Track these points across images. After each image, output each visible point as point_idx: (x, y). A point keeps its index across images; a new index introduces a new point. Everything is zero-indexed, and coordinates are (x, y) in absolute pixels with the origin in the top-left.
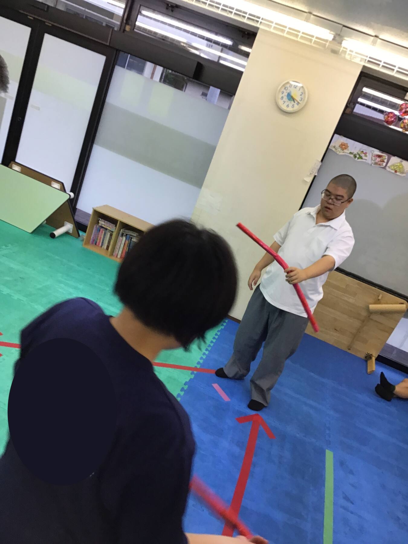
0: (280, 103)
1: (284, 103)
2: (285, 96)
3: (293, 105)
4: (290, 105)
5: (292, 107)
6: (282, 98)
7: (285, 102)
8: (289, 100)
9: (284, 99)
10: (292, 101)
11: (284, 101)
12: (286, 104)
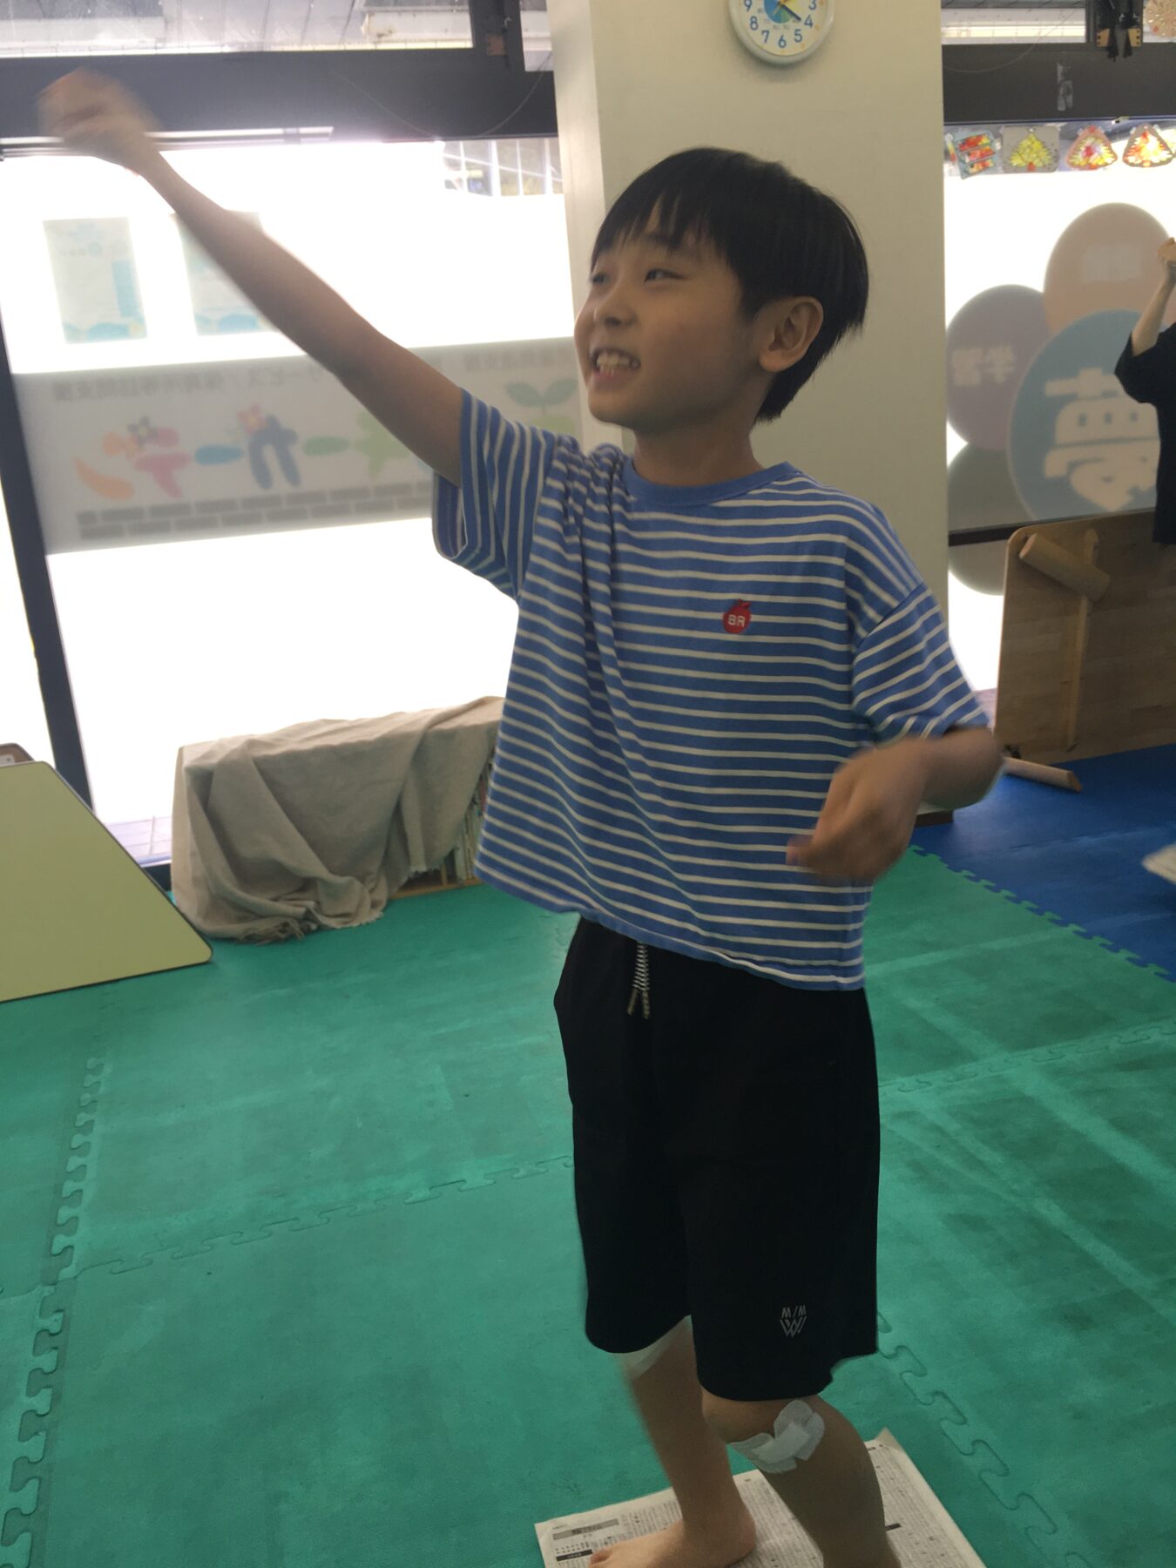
0: (755, 39)
1: (766, 41)
2: (759, 11)
3: (797, 32)
4: (789, 37)
5: (797, 41)
6: (754, 21)
7: (768, 32)
8: (777, 19)
9: (762, 26)
10: (787, 20)
11: (763, 32)
12: (774, 36)
